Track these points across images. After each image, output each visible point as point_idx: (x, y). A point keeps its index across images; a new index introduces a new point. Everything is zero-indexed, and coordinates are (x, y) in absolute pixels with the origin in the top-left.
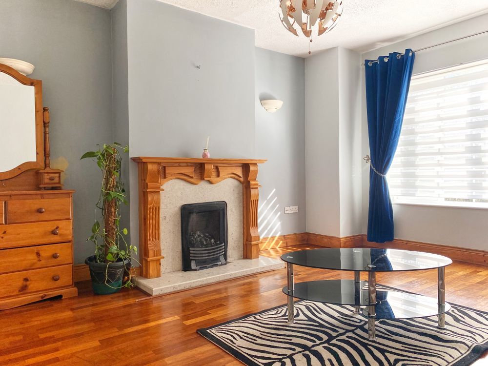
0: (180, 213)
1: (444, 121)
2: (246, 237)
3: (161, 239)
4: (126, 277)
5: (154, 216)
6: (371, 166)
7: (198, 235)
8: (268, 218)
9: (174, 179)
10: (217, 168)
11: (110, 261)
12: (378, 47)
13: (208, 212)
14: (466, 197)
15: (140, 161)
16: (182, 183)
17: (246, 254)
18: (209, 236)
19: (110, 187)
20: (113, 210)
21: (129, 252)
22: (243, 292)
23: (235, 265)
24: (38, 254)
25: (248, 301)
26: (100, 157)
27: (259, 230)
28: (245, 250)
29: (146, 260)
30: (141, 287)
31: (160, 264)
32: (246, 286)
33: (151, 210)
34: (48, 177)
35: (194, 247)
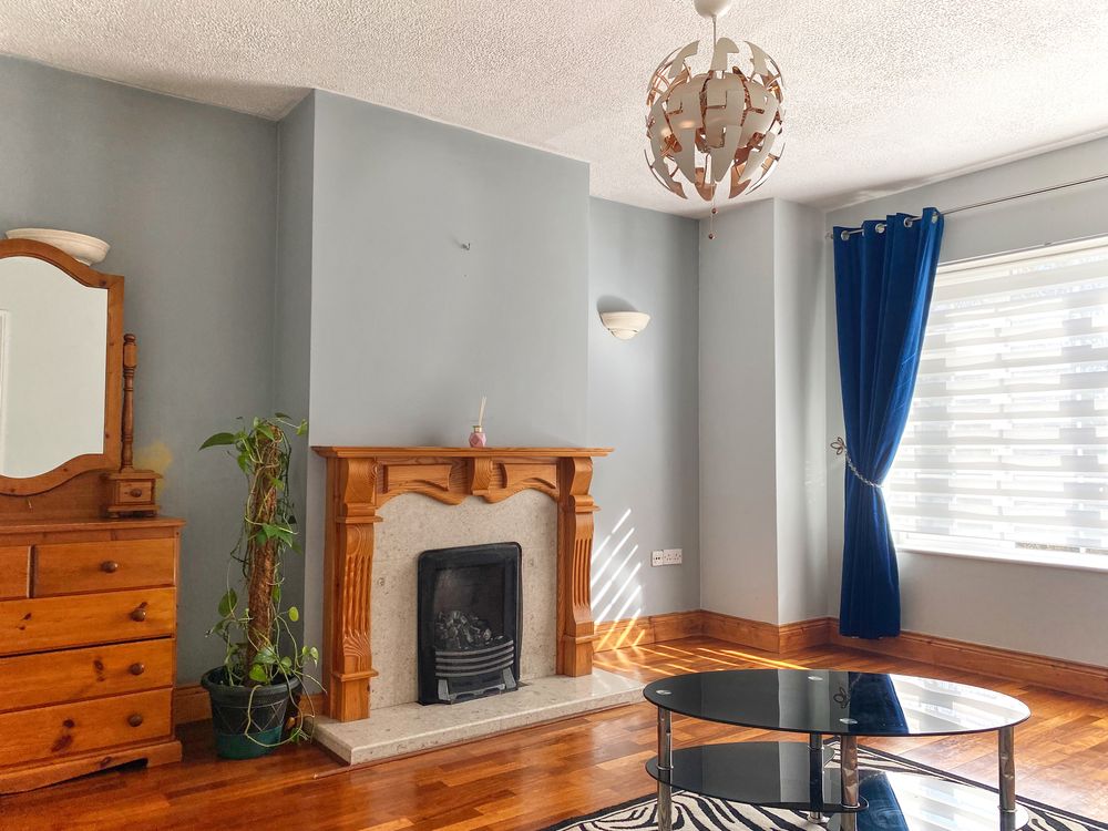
0: (415, 572)
1: (1011, 369)
2: (562, 624)
3: (372, 631)
4: (292, 719)
5: (358, 579)
6: (847, 463)
7: (455, 621)
8: (614, 578)
9: (404, 493)
10: (501, 468)
11: (257, 683)
12: (862, 199)
13: (478, 566)
14: (1063, 542)
15: (333, 455)
16: (423, 502)
17: (564, 664)
18: (480, 623)
19: (264, 513)
20: (268, 564)
21: (300, 659)
22: (554, 762)
23: (536, 693)
24: (98, 665)
25: (568, 784)
26: (243, 446)
27: (593, 604)
28: (560, 656)
29: (338, 681)
30: (327, 743)
31: (368, 688)
32: (561, 746)
33: (353, 565)
34: (127, 489)
35: (444, 649)
